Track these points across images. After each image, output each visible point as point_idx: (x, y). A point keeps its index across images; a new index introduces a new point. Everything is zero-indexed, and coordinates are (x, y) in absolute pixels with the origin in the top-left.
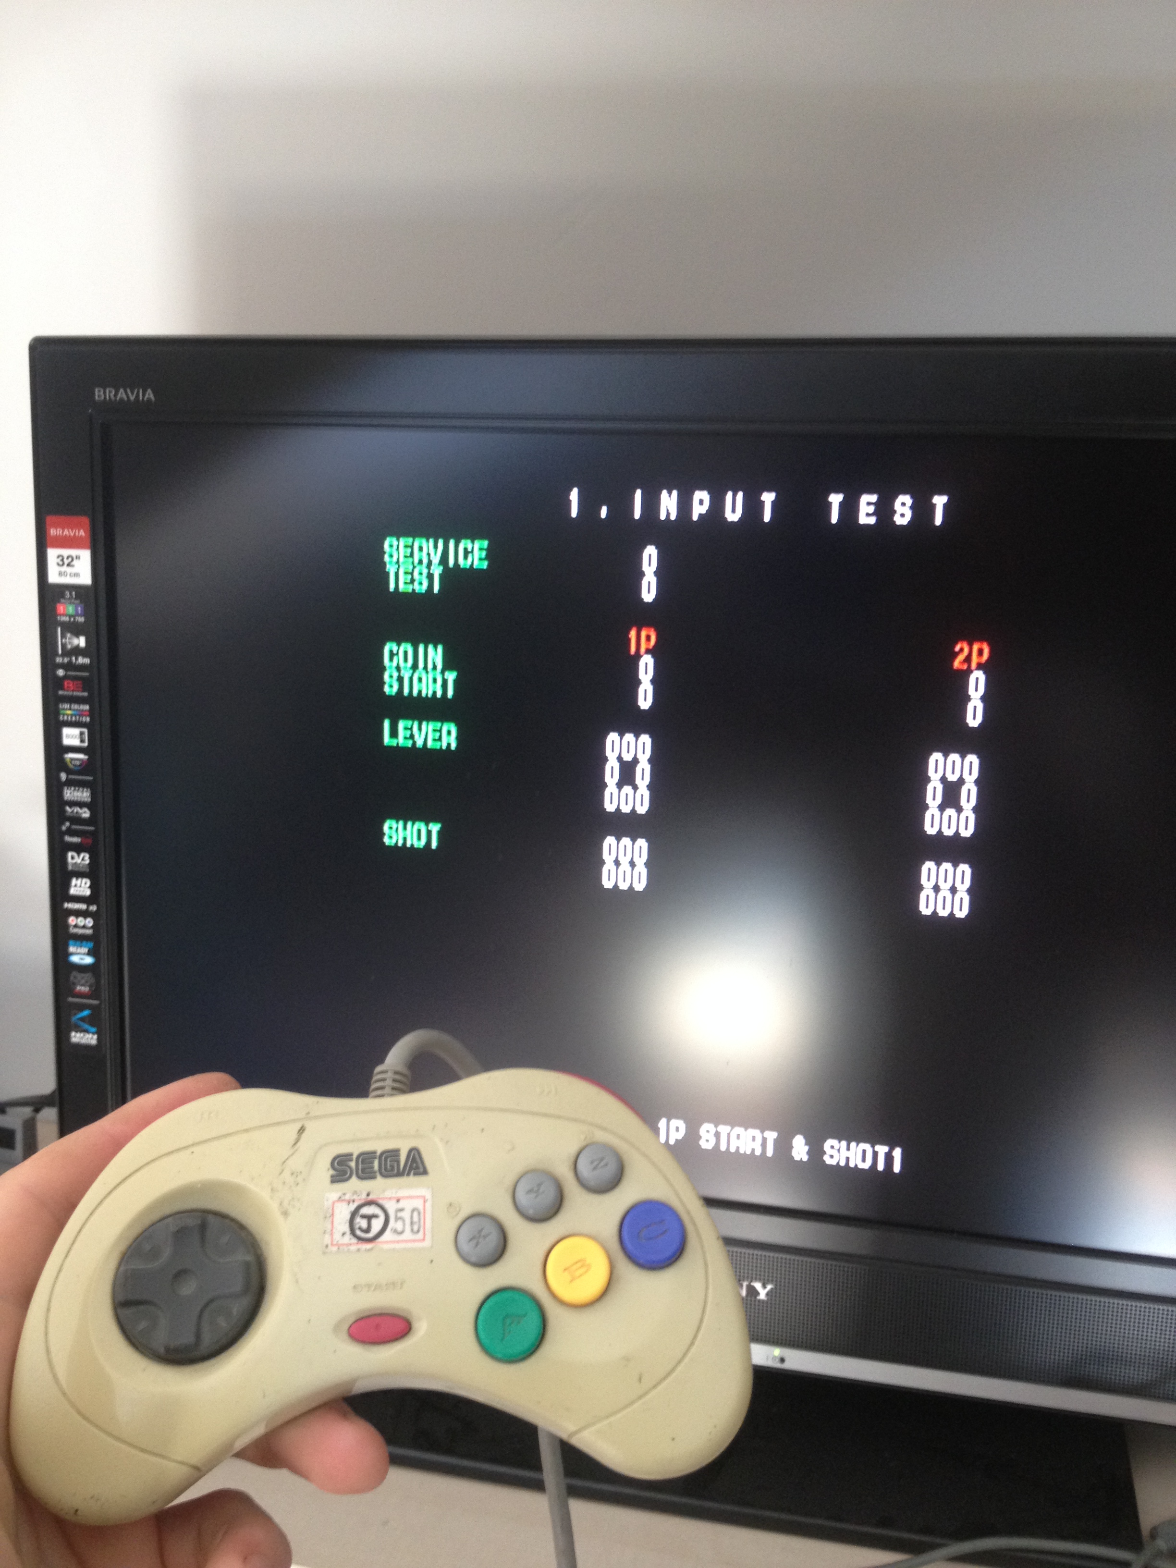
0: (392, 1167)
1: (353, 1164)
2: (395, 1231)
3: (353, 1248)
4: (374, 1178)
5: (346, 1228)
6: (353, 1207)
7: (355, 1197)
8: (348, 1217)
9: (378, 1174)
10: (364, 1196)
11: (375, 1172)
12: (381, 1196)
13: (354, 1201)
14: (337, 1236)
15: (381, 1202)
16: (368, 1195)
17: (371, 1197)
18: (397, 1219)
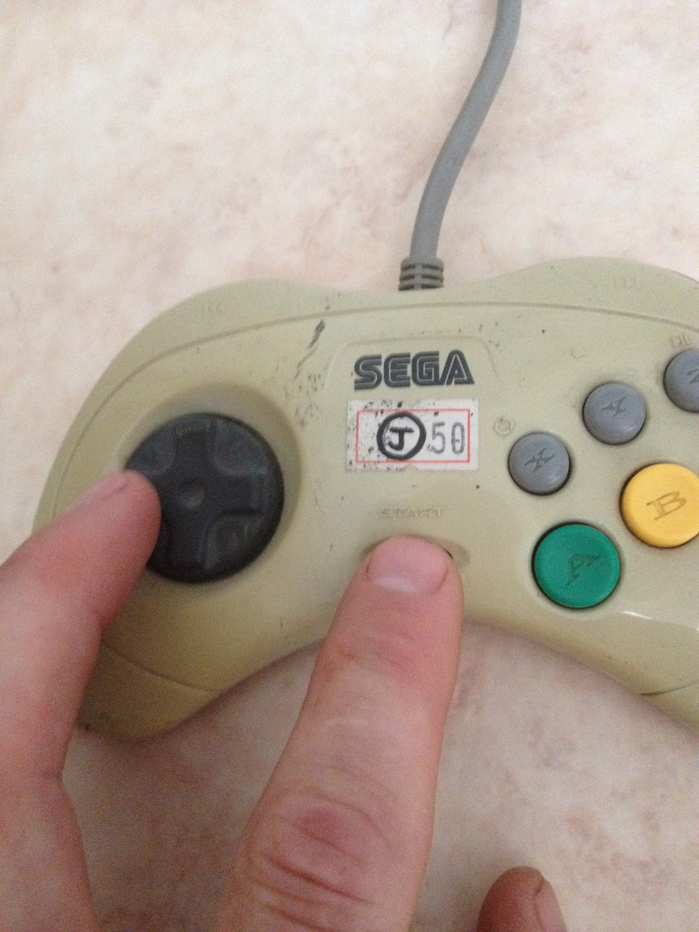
0: (429, 373)
1: (381, 369)
2: (434, 449)
3: (383, 466)
4: (408, 385)
5: (374, 443)
6: (381, 419)
7: (384, 407)
8: (376, 430)
9: (411, 381)
10: (394, 406)
11: (408, 379)
12: (415, 408)
13: (382, 412)
14: (363, 452)
15: (415, 414)
16: (400, 405)
17: (405, 407)
18: (435, 434)
